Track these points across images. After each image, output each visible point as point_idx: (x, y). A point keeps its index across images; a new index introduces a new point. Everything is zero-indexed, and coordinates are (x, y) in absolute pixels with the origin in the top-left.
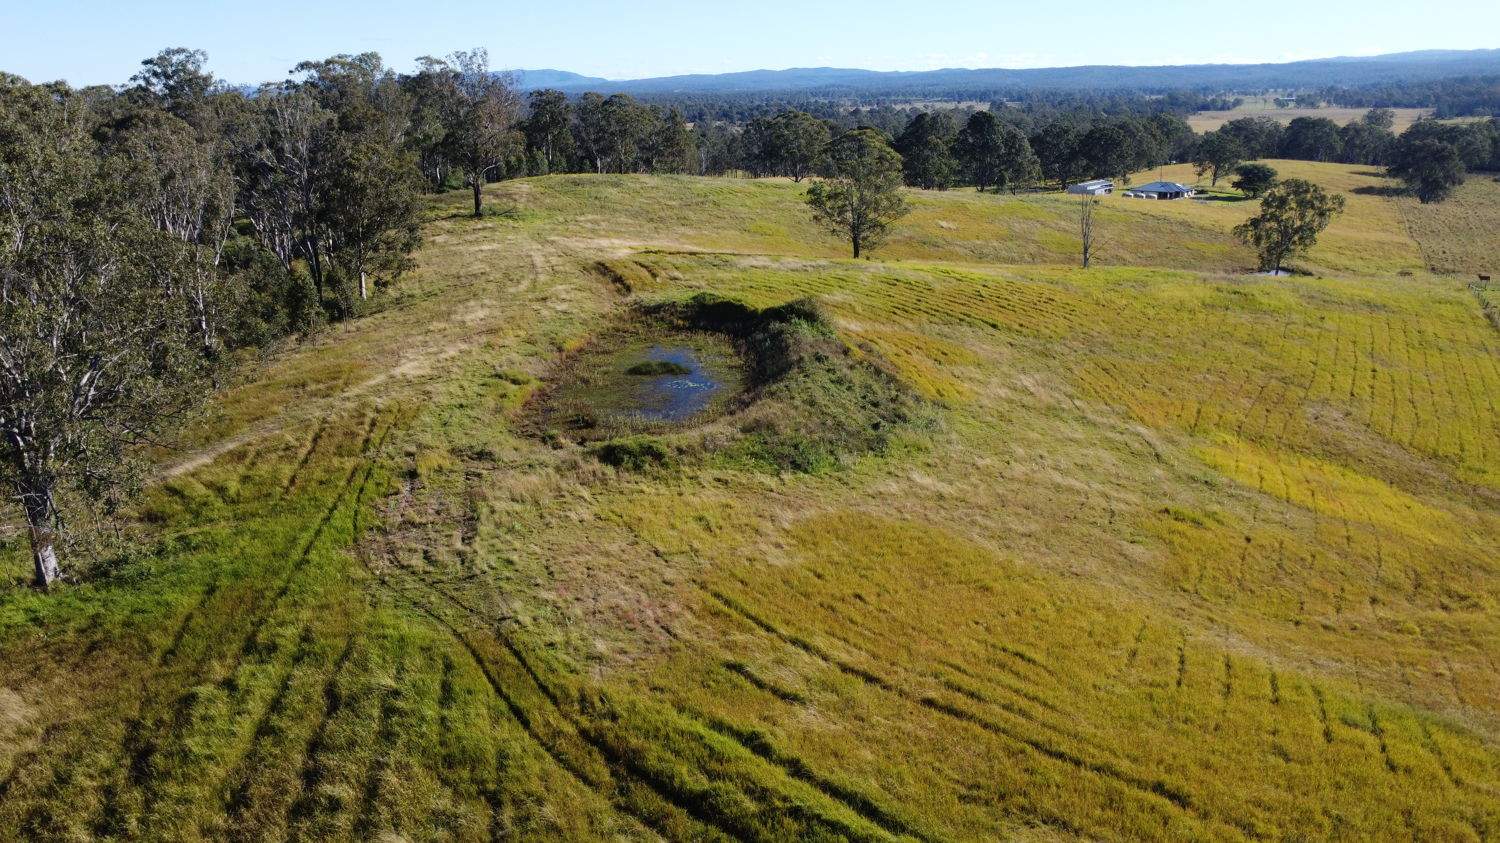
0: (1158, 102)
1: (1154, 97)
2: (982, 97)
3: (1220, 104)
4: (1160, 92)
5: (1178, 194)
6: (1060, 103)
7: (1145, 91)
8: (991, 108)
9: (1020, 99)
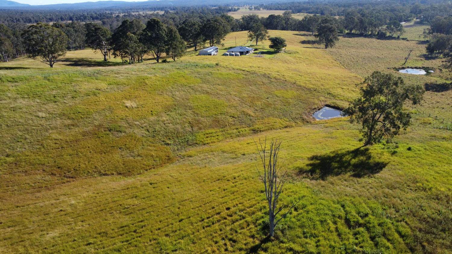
0: (216, 9)
1: (214, 8)
2: (162, 9)
3: (233, 9)
4: (215, 6)
5: (248, 52)
6: (187, 11)
7: (211, 6)
8: (165, 13)
9: (174, 9)
